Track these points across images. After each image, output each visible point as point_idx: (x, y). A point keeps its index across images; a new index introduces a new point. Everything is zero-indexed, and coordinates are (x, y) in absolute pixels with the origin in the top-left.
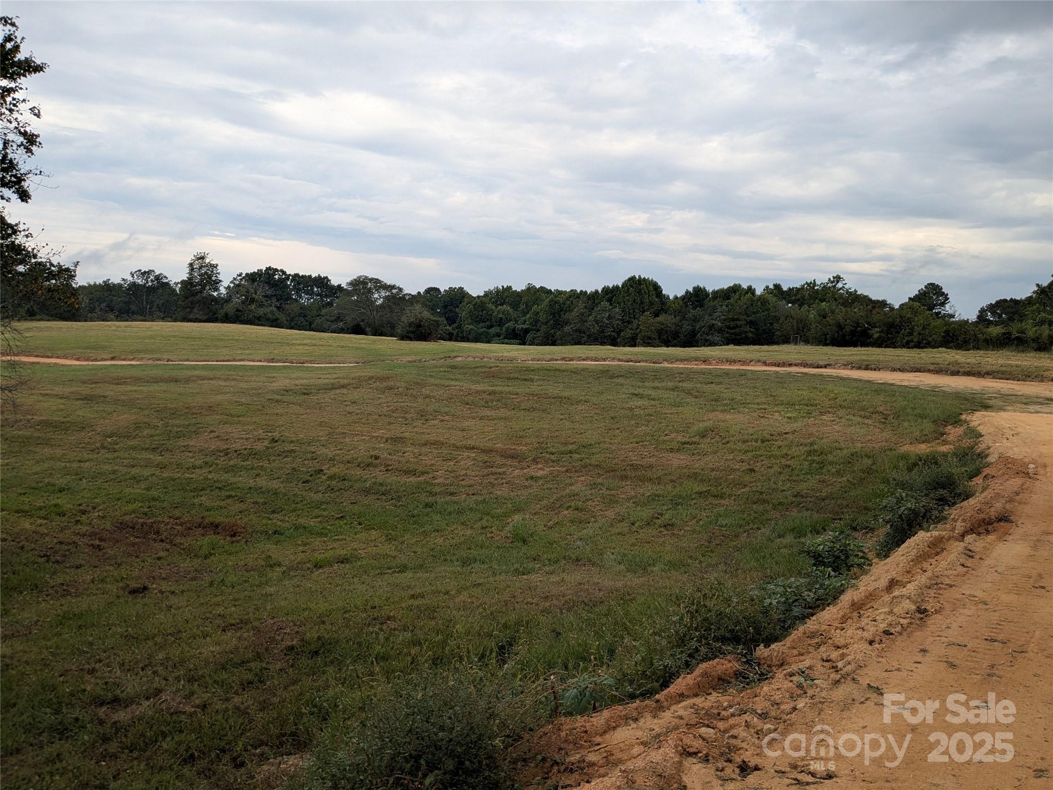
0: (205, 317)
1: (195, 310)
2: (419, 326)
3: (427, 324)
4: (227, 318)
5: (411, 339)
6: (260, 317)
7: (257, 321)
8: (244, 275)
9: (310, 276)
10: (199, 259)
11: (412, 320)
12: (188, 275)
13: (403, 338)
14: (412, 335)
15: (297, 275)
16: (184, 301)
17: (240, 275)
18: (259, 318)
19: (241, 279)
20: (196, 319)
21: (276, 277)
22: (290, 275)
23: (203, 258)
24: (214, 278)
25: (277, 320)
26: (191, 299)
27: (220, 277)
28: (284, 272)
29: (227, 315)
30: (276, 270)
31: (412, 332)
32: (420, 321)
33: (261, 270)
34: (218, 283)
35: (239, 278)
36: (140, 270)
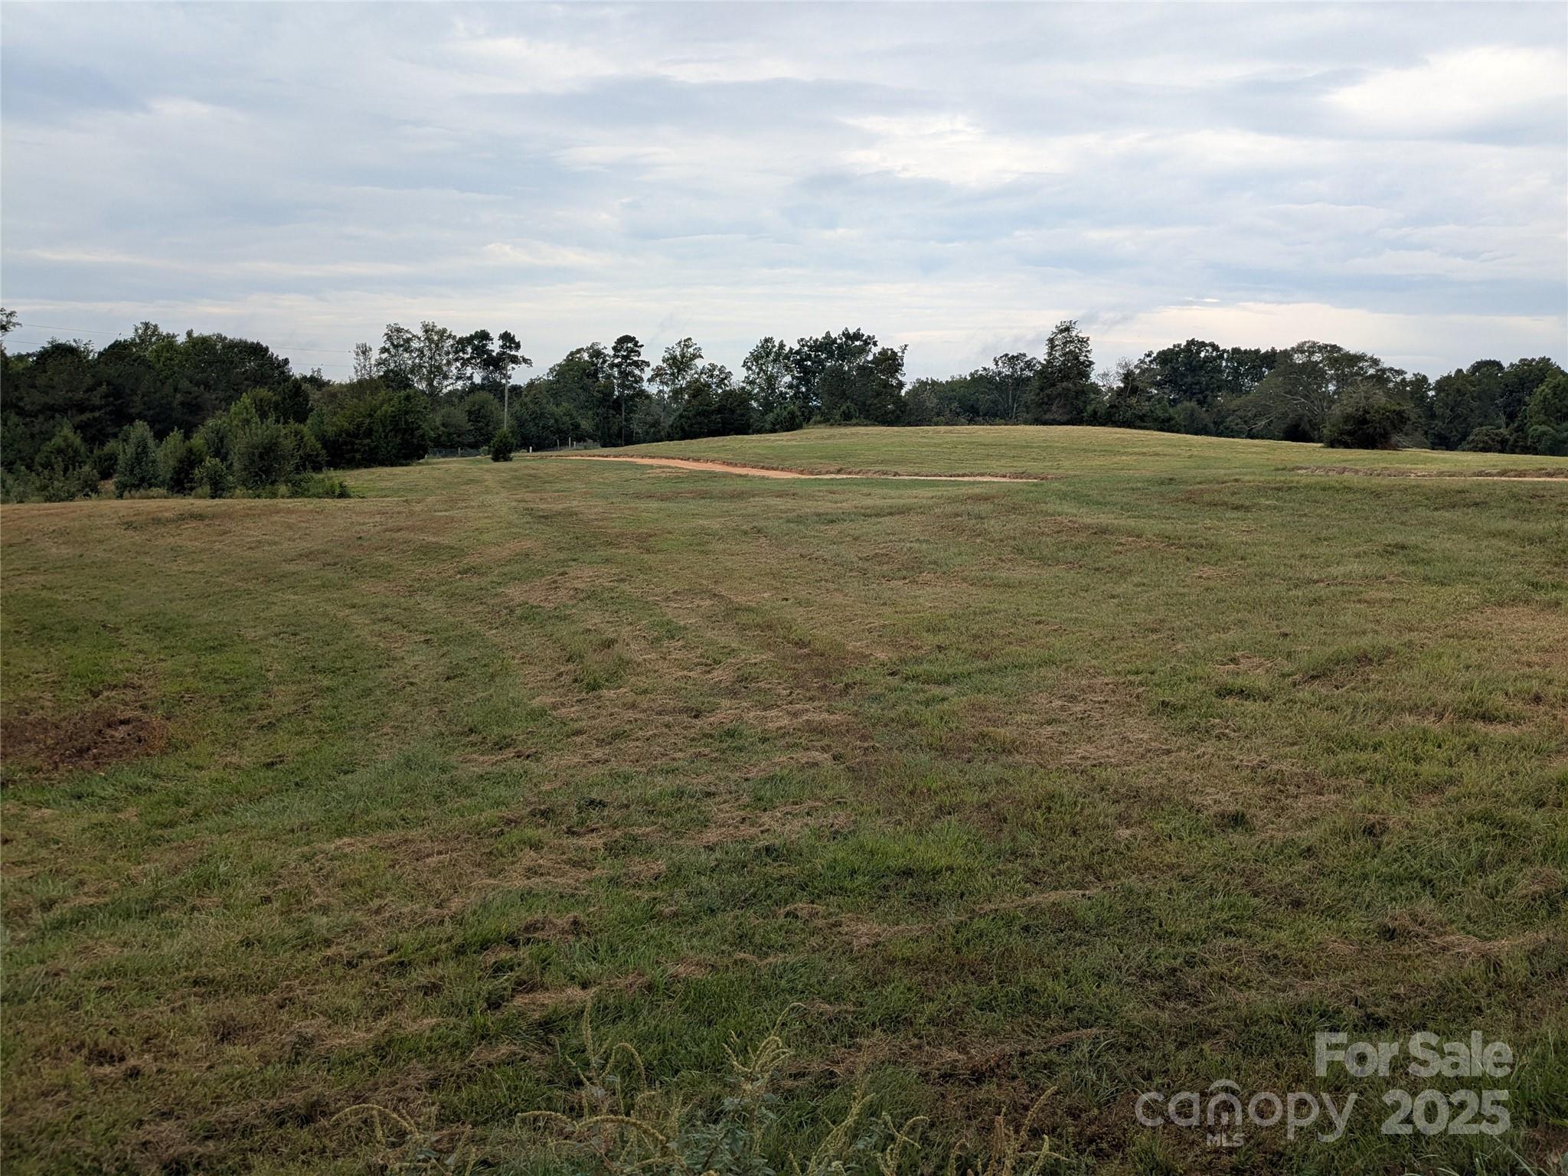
0: (1066, 418)
1: (1054, 408)
2: (1364, 421)
3: (1378, 417)
4: (1095, 418)
5: (1347, 446)
6: (1144, 415)
7: (1138, 423)
8: (1154, 355)
9: (1257, 351)
10: (1061, 331)
11: (1350, 410)
12: (1046, 357)
13: (1332, 444)
14: (1346, 438)
15: (1236, 351)
16: (1038, 394)
17: (1149, 355)
18: (1142, 418)
19: (1151, 362)
20: (1054, 420)
21: (1202, 355)
22: (1224, 351)
23: (1067, 329)
24: (1082, 358)
25: (1170, 419)
26: (1048, 391)
27: (1092, 357)
28: (1215, 348)
29: (1095, 412)
30: (1203, 344)
31: (1350, 433)
32: (1366, 412)
33: (1179, 346)
34: (1089, 366)
35: (1148, 360)
36: (1006, 355)
